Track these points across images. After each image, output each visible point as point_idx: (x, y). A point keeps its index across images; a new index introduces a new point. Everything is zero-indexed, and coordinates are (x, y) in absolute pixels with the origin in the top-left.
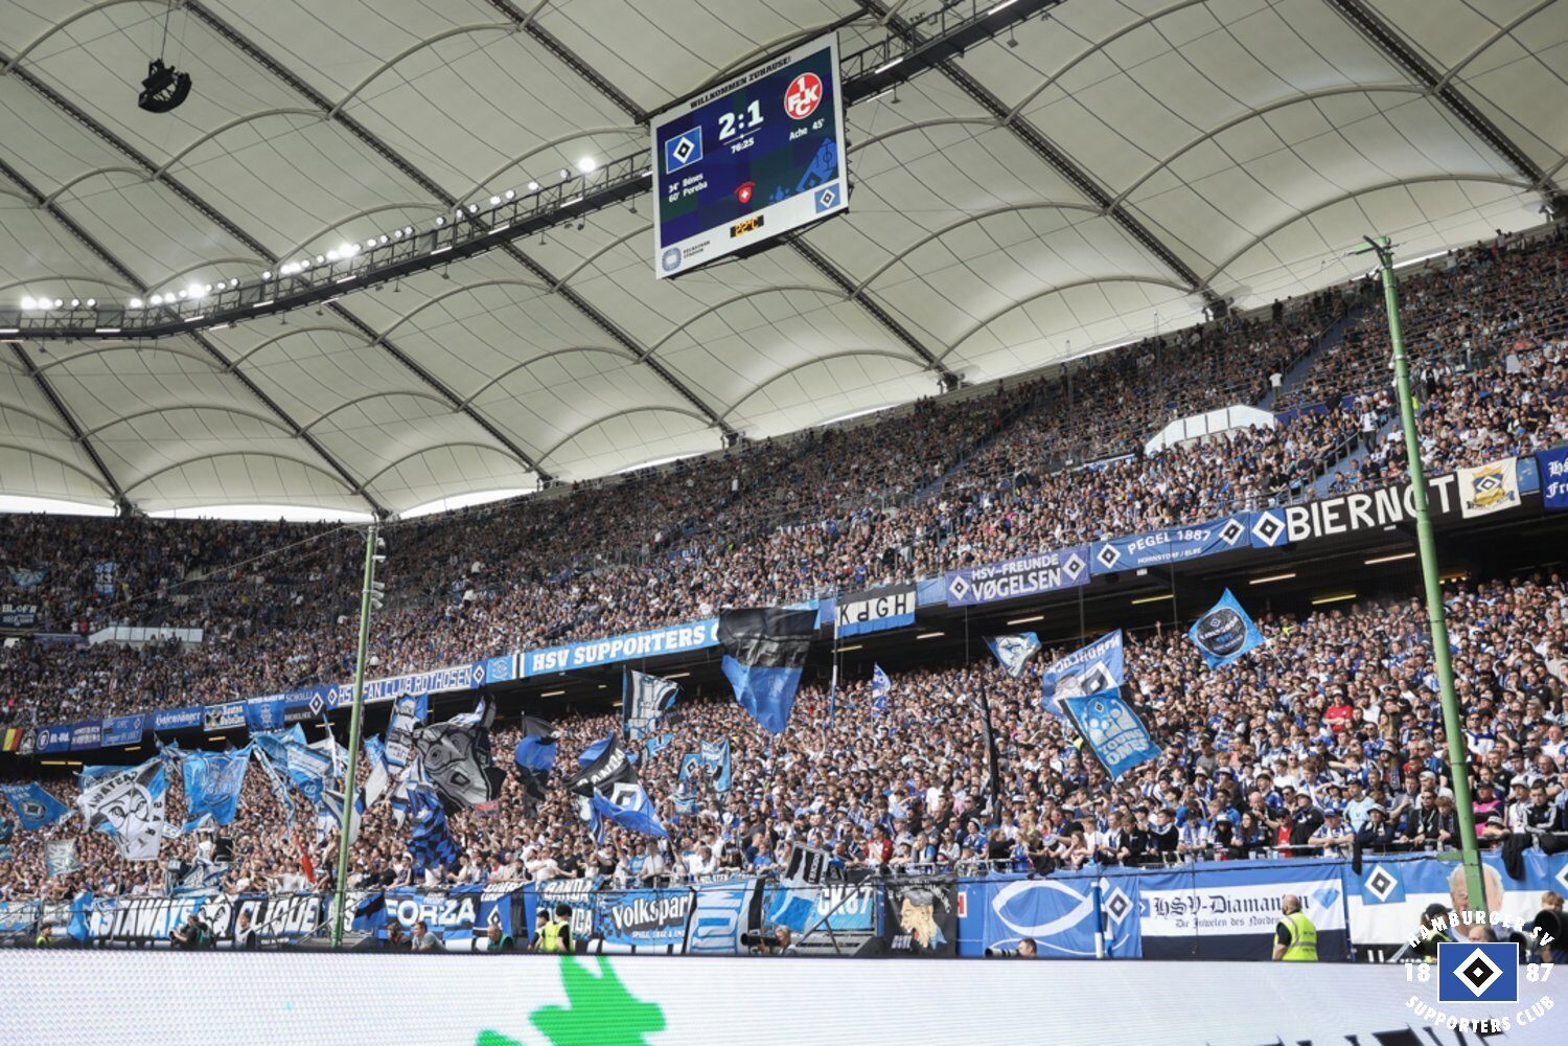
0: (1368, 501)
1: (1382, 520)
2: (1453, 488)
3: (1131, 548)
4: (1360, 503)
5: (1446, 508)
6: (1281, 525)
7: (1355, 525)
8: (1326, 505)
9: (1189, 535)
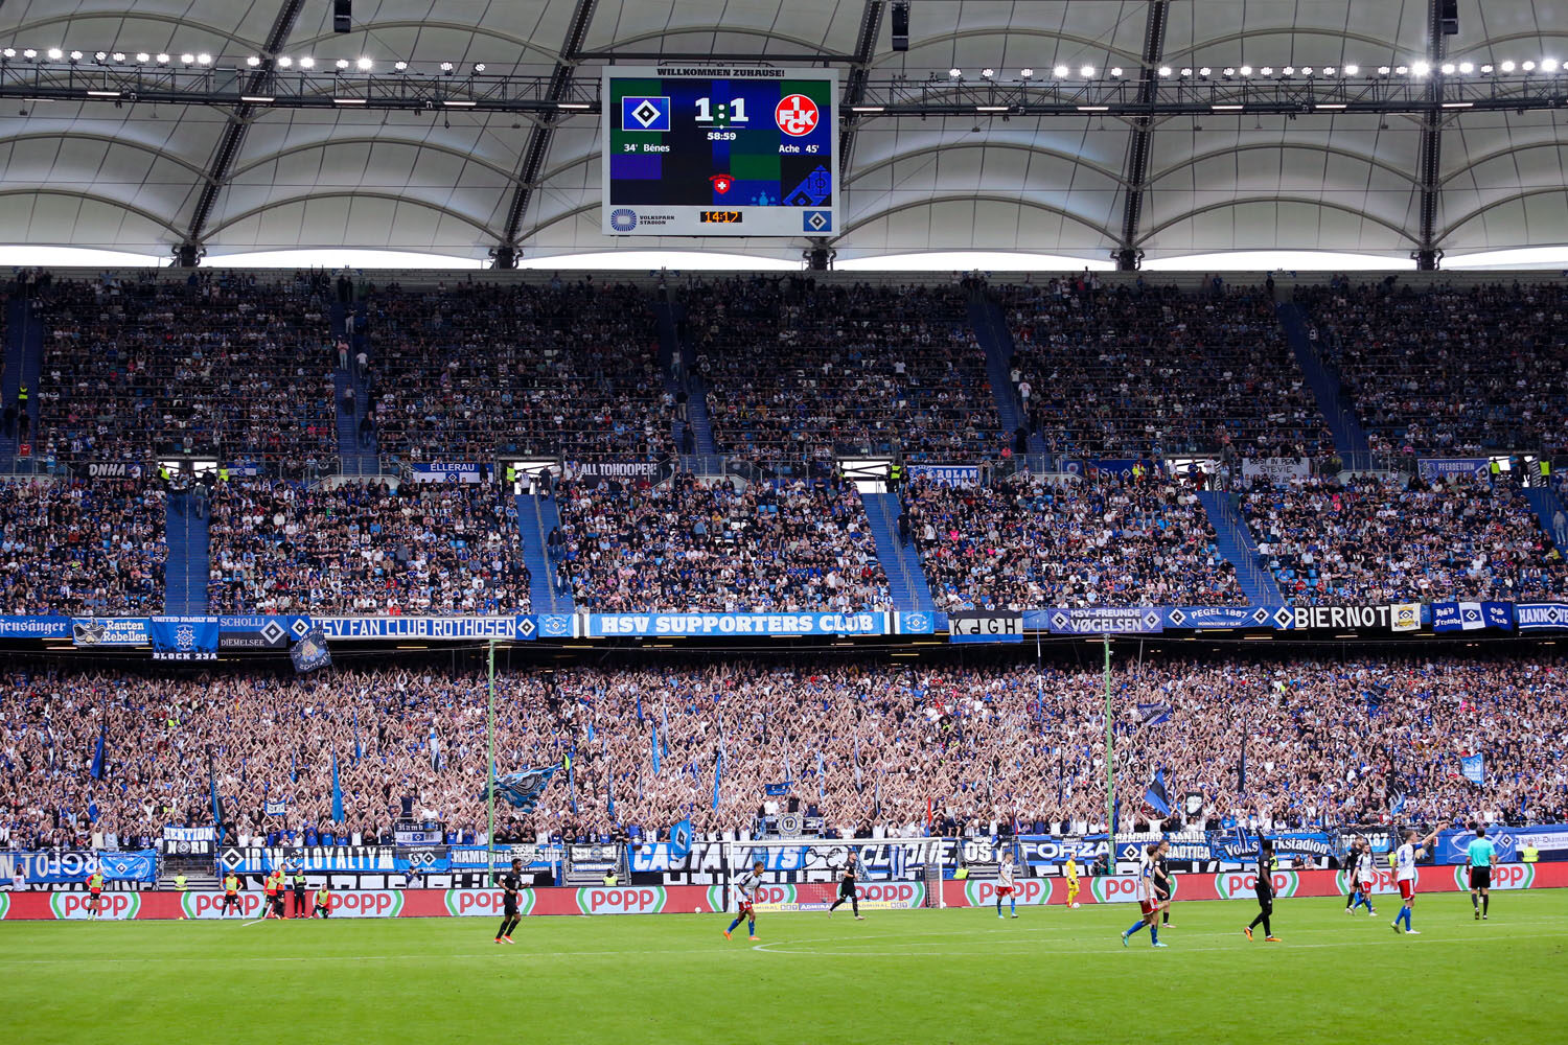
0: (1343, 612)
1: (1349, 625)
2: (1388, 613)
3: (1194, 615)
4: (1338, 613)
5: (1384, 624)
6: (1291, 617)
7: (1334, 625)
8: (1318, 610)
9: (1233, 613)
